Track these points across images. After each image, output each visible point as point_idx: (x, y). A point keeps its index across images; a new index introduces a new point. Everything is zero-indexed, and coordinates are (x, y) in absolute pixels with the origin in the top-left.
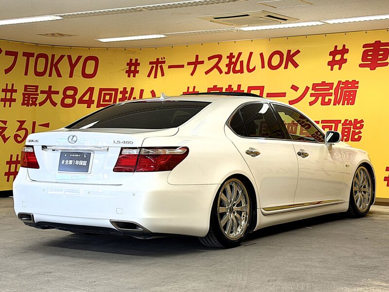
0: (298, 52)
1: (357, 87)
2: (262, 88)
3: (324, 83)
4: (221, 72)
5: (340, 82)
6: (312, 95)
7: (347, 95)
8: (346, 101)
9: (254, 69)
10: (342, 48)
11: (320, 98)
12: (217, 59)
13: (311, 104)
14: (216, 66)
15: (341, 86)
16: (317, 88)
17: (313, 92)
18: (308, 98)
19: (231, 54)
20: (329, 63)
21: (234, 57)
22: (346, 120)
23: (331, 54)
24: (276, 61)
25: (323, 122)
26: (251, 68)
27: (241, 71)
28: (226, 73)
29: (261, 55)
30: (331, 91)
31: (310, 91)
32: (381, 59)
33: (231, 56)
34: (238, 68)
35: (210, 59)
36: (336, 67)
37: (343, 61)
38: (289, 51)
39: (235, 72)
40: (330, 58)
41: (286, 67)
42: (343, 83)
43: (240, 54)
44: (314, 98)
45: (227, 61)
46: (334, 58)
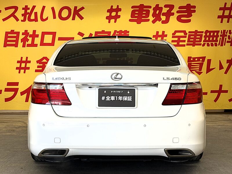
0: (83, 8)
1: (128, 35)
2: (54, 34)
3: (103, 32)
4: (17, 20)
5: (115, 31)
9: (47, 19)
10: (116, 8)
12: (13, 10)
14: (13, 15)
15: (116, 34)
16: (98, 34)
19: (26, 6)
20: (107, 18)
21: (29, 9)
23: (108, 11)
24: (65, 13)
26: (44, 17)
27: (36, 20)
28: (22, 21)
29: (53, 9)
32: (144, 17)
33: (26, 8)
34: (33, 17)
35: (7, 9)
36: (113, 21)
37: (117, 17)
38: (76, 8)
39: (30, 20)
40: (108, 14)
41: (74, 19)
42: (118, 32)
43: (34, 7)
45: (23, 12)
46: (110, 14)
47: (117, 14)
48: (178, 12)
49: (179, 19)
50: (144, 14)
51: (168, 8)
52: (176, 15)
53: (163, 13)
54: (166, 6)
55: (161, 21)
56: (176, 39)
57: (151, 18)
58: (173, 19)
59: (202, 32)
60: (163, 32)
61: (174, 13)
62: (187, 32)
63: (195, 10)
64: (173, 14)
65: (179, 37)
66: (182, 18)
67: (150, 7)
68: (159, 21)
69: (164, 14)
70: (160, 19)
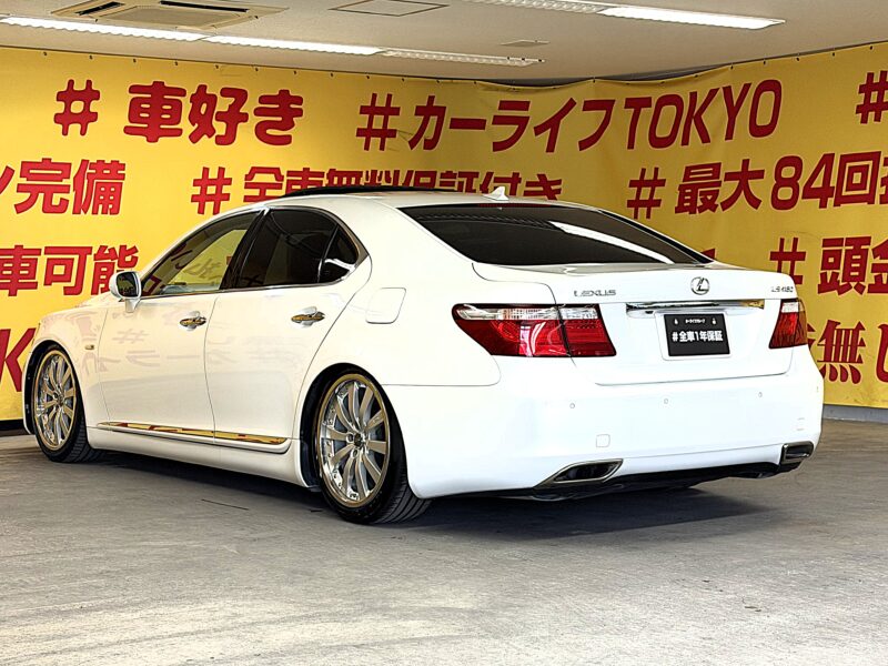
1: (123, 177)
3: (47, 163)
5: (84, 163)
6: (21, 188)
7: (102, 193)
8: (101, 207)
10: (84, 88)
11: (41, 196)
13: (20, 208)
15: (88, 171)
16: (32, 171)
17: (24, 181)
18: (11, 196)
20: (58, 118)
22: (103, 248)
23: (61, 96)
25: (49, 250)
30: (65, 182)
31: (17, 179)
32: (167, 122)
36: (75, 128)
37: (87, 118)
40: (60, 107)
42: (93, 166)
46: (68, 107)
47: (87, 106)
48: (258, 112)
49: (261, 132)
50: (167, 112)
51: (233, 100)
52: (254, 120)
53: (218, 113)
54: (226, 92)
55: (214, 137)
56: (256, 192)
57: (187, 127)
58: (246, 132)
59: (322, 175)
60: (221, 171)
61: (246, 115)
62: (284, 173)
63: (301, 110)
64: (245, 118)
65: (263, 187)
66: (269, 132)
67: (182, 92)
68: (209, 137)
69: (221, 116)
70: (211, 132)
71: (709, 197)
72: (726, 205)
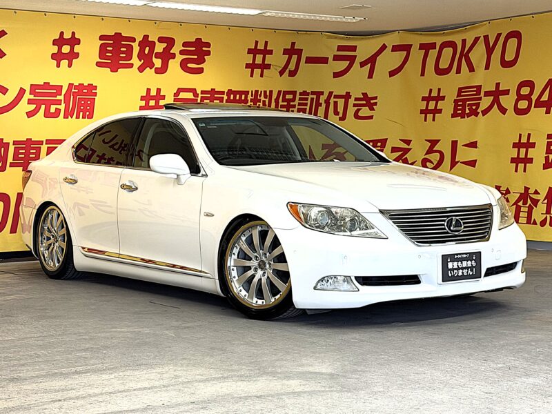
0: (3, 33)
1: (95, 94)
3: (47, 85)
5: (71, 85)
6: (30, 102)
7: (82, 105)
8: (81, 114)
10: (70, 36)
11: (43, 107)
13: (30, 114)
15: (73, 90)
16: (37, 91)
17: (32, 97)
18: (24, 106)
20: (54, 56)
23: (55, 42)
25: (48, 142)
30: (59, 98)
31: (27, 96)
32: (124, 59)
36: (64, 63)
37: (73, 56)
40: (55, 49)
42: (76, 87)
44: (33, 107)
46: (60, 49)
47: (72, 49)
48: (182, 52)
49: (184, 65)
50: (123, 52)
51: (166, 45)
52: (179, 58)
53: (156, 53)
54: (161, 40)
55: (154, 69)
57: (136, 62)
58: (174, 64)
59: (223, 93)
60: (159, 90)
61: (175, 54)
62: (199, 92)
63: (209, 51)
64: (173, 56)
65: (185, 101)
66: (189, 65)
67: (133, 40)
68: (151, 68)
69: (158, 55)
70: (152, 65)
71: (474, 107)
72: (485, 112)
